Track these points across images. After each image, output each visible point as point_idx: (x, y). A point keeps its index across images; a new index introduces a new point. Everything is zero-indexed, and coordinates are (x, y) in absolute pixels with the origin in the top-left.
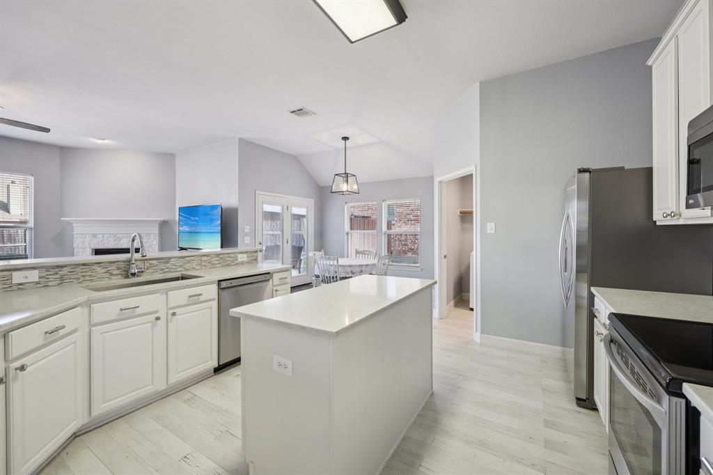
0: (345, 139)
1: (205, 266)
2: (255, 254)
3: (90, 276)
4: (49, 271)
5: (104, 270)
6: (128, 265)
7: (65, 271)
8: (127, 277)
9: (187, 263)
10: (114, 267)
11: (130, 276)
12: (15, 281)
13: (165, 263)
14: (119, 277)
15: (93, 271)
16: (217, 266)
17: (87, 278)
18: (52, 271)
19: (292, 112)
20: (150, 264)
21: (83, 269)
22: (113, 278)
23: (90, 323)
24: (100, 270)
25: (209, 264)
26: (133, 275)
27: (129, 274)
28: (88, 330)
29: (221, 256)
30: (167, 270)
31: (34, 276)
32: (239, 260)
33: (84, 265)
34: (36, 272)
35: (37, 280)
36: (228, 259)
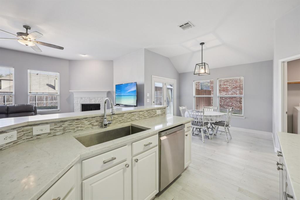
0: (202, 44)
1: (141, 118)
2: (164, 110)
3: (81, 127)
4: (57, 125)
5: (89, 123)
6: (102, 119)
7: (66, 124)
8: (102, 127)
9: (133, 116)
10: (94, 120)
11: (104, 126)
12: (35, 133)
13: (121, 116)
14: (97, 127)
15: (82, 123)
16: (147, 117)
17: (79, 128)
18: (59, 125)
19: (180, 26)
20: (114, 118)
21: (77, 122)
22: (94, 127)
23: (82, 176)
24: (86, 122)
25: (143, 117)
26: (106, 125)
27: (103, 125)
28: (80, 183)
29: (149, 112)
30: (123, 121)
31: (47, 129)
32: (157, 113)
33: (77, 119)
34: (48, 126)
35: (49, 131)
36: (152, 113)
